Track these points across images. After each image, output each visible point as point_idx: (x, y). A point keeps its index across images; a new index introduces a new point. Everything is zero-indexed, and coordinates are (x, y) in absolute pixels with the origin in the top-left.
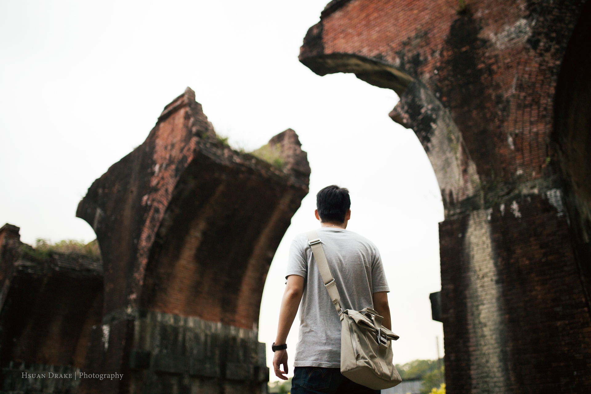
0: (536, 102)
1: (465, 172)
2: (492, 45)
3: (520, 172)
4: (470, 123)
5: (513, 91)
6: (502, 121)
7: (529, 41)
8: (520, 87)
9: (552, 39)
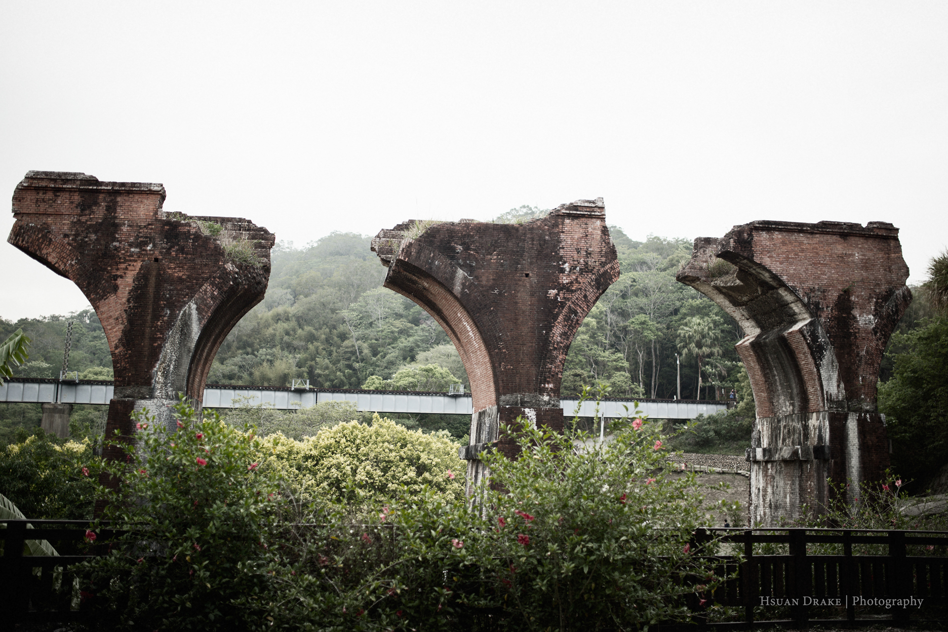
0: (872, 364)
1: (838, 386)
2: (857, 322)
3: (863, 397)
4: (844, 361)
5: (864, 353)
6: (858, 367)
7: (873, 329)
8: (867, 352)
9: (883, 335)
